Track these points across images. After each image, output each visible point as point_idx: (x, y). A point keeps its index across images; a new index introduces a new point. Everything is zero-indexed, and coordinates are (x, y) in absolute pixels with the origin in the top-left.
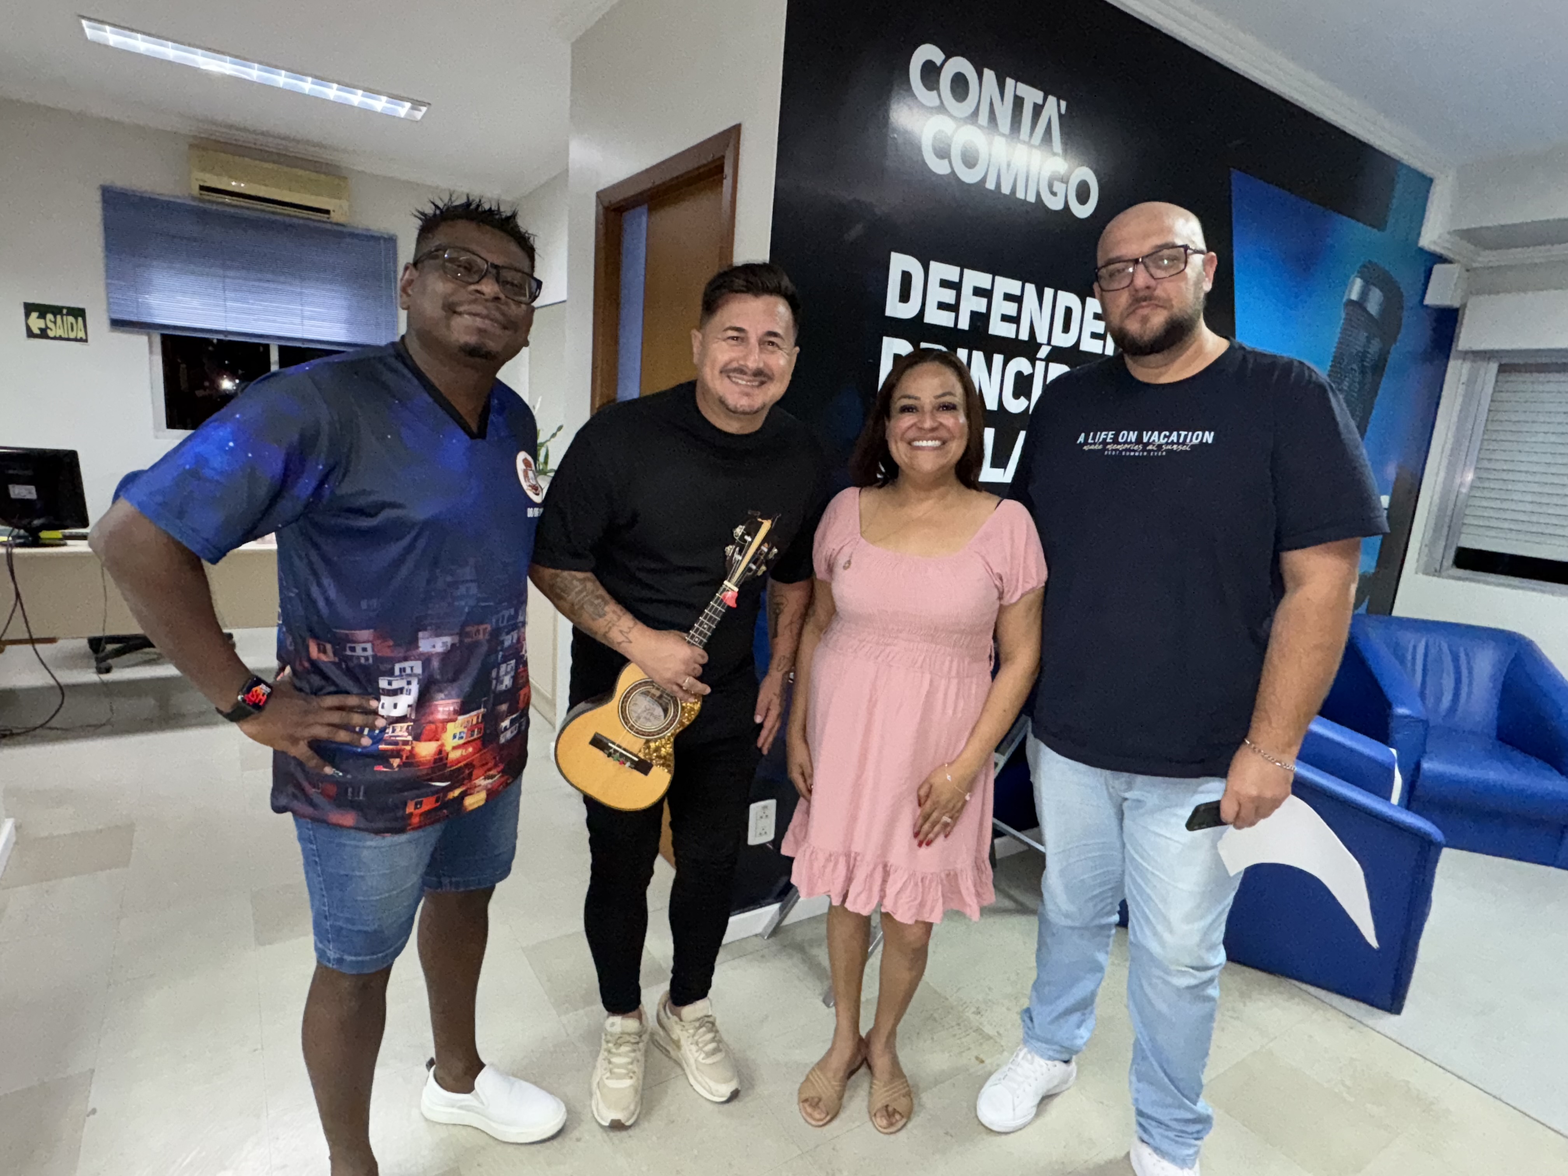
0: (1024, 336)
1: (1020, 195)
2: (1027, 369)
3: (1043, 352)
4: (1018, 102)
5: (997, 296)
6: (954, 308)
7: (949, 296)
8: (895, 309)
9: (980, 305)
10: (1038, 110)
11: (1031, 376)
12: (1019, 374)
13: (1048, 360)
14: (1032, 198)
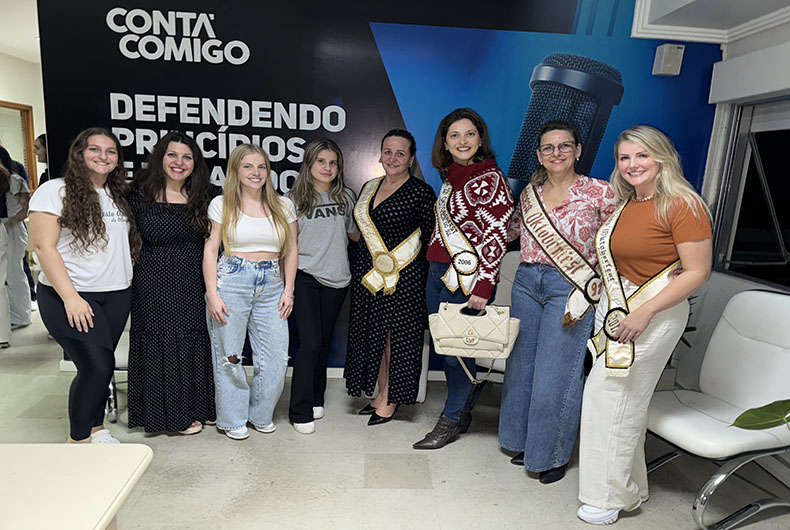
0: (206, 121)
1: (189, 59)
2: (211, 136)
3: (224, 128)
4: (179, 22)
5: (184, 105)
6: (156, 113)
7: (151, 108)
8: (115, 115)
9: (173, 110)
10: (193, 22)
11: (217, 140)
12: (206, 141)
13: (227, 133)
14: (198, 59)
